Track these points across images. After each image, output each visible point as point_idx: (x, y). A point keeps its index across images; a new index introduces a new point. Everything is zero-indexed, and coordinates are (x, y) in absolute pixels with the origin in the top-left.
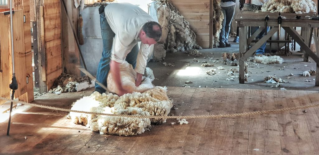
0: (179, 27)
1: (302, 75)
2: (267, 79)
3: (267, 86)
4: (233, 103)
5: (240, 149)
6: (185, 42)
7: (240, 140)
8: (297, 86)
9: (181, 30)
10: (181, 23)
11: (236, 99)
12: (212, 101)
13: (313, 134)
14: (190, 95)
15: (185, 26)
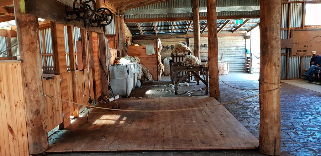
0: (145, 73)
1: (199, 90)
2: (186, 92)
3: (186, 95)
4: (177, 103)
5: (187, 122)
6: (147, 79)
7: (186, 118)
8: (198, 94)
9: (146, 74)
10: (146, 71)
11: (178, 101)
12: (168, 103)
13: (213, 114)
14: (158, 100)
15: (148, 72)
